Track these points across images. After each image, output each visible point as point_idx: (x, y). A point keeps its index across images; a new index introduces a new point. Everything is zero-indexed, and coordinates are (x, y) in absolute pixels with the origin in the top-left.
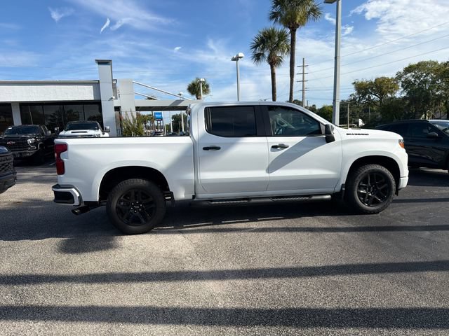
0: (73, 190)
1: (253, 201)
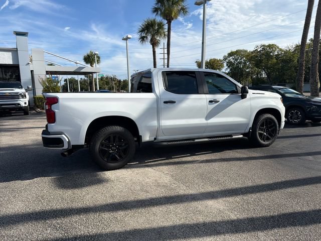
0: (63, 136)
1: (196, 140)
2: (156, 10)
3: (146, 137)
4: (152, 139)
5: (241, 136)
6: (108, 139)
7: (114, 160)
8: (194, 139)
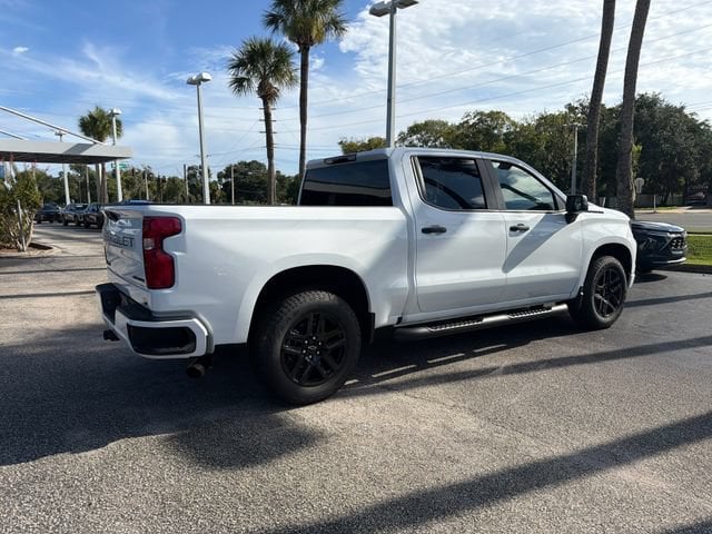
0: (196, 320)
1: (486, 320)
2: (273, 20)
3: (384, 318)
4: (394, 321)
5: (564, 307)
6: (301, 325)
7: (315, 377)
8: (479, 317)
